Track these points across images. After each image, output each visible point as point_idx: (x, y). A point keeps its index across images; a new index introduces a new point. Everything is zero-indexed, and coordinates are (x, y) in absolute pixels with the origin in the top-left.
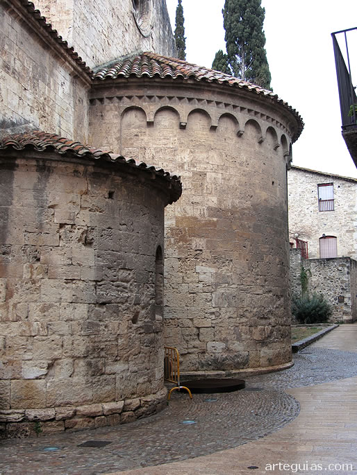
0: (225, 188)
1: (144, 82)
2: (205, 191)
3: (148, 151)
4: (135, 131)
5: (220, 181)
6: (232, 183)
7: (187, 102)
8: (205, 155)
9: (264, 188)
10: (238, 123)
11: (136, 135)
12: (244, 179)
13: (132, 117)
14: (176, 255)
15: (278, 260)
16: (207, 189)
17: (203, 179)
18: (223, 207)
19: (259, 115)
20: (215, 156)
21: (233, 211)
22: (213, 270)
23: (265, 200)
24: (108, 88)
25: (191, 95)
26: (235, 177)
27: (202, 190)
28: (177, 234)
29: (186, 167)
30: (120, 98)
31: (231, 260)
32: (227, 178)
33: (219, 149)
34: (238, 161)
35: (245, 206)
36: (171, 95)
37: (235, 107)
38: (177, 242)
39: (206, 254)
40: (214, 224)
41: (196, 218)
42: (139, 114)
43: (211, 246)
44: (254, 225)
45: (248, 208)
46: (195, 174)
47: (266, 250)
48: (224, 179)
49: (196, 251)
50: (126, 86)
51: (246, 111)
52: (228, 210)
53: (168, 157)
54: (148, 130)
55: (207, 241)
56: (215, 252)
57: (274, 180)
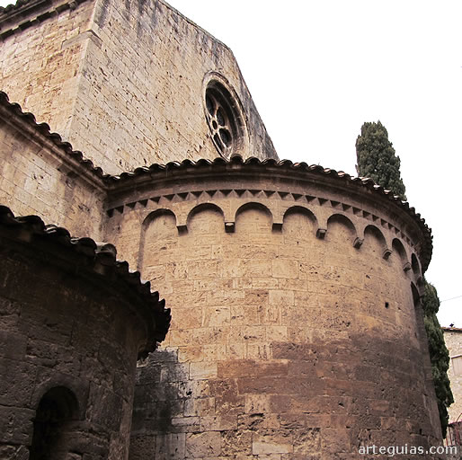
0: (301, 311)
1: (174, 176)
2: (266, 319)
3: (178, 267)
4: (162, 243)
5: (292, 302)
6: (313, 304)
7: (236, 195)
8: (265, 266)
9: (370, 311)
10: (316, 219)
11: (164, 248)
12: (333, 298)
13: (160, 225)
14: (218, 427)
15: (409, 425)
16: (270, 315)
17: (263, 300)
18: (298, 342)
19: (351, 209)
20: (283, 267)
21: (317, 347)
22: (285, 449)
23: (374, 329)
24: (128, 192)
25: (241, 186)
26: (317, 296)
27: (262, 317)
28: (219, 391)
29: (235, 284)
30: (144, 203)
31: (318, 429)
32: (305, 297)
33: (288, 256)
34: (321, 271)
35: (338, 338)
36: (212, 189)
37: (310, 199)
38: (218, 403)
39: (271, 421)
40: (284, 369)
41: (251, 362)
42: (169, 220)
43: (279, 406)
44: (358, 367)
45: (343, 342)
46: (249, 293)
47: (383, 409)
48: (299, 298)
49: (253, 416)
50: (151, 186)
51: (328, 203)
52: (308, 346)
53: (207, 273)
54: (180, 240)
55: (272, 399)
56: (287, 416)
57: (387, 300)
